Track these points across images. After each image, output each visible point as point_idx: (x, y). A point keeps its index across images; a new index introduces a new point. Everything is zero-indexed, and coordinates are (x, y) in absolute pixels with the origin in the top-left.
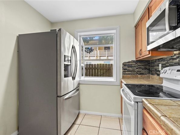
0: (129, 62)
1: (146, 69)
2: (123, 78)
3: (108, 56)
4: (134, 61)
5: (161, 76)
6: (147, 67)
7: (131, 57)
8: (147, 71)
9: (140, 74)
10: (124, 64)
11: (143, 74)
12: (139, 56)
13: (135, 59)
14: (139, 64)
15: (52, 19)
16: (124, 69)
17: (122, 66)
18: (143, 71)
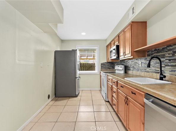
0: (104, 63)
1: (111, 66)
2: (101, 70)
3: (87, 56)
4: (106, 63)
5: (115, 69)
6: (112, 65)
7: (105, 61)
8: (112, 67)
9: (109, 69)
10: (102, 64)
11: (110, 69)
12: (108, 60)
13: (106, 62)
14: (108, 64)
15: (63, 39)
16: (101, 66)
17: (100, 65)
18: (110, 67)
